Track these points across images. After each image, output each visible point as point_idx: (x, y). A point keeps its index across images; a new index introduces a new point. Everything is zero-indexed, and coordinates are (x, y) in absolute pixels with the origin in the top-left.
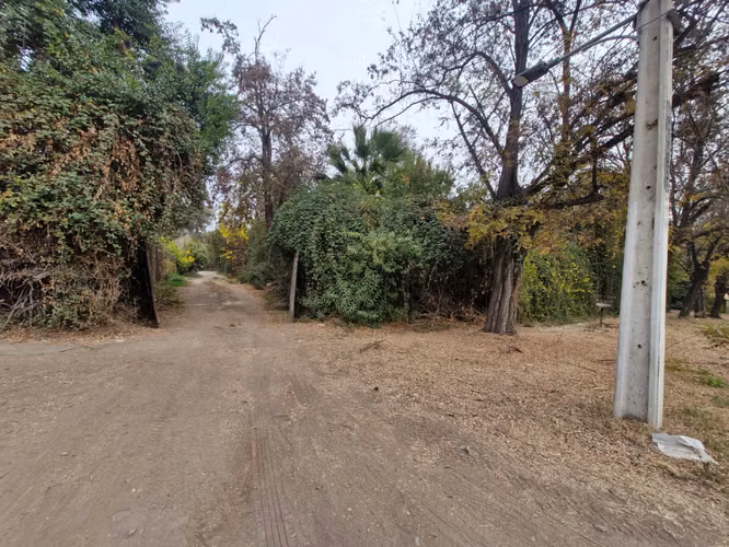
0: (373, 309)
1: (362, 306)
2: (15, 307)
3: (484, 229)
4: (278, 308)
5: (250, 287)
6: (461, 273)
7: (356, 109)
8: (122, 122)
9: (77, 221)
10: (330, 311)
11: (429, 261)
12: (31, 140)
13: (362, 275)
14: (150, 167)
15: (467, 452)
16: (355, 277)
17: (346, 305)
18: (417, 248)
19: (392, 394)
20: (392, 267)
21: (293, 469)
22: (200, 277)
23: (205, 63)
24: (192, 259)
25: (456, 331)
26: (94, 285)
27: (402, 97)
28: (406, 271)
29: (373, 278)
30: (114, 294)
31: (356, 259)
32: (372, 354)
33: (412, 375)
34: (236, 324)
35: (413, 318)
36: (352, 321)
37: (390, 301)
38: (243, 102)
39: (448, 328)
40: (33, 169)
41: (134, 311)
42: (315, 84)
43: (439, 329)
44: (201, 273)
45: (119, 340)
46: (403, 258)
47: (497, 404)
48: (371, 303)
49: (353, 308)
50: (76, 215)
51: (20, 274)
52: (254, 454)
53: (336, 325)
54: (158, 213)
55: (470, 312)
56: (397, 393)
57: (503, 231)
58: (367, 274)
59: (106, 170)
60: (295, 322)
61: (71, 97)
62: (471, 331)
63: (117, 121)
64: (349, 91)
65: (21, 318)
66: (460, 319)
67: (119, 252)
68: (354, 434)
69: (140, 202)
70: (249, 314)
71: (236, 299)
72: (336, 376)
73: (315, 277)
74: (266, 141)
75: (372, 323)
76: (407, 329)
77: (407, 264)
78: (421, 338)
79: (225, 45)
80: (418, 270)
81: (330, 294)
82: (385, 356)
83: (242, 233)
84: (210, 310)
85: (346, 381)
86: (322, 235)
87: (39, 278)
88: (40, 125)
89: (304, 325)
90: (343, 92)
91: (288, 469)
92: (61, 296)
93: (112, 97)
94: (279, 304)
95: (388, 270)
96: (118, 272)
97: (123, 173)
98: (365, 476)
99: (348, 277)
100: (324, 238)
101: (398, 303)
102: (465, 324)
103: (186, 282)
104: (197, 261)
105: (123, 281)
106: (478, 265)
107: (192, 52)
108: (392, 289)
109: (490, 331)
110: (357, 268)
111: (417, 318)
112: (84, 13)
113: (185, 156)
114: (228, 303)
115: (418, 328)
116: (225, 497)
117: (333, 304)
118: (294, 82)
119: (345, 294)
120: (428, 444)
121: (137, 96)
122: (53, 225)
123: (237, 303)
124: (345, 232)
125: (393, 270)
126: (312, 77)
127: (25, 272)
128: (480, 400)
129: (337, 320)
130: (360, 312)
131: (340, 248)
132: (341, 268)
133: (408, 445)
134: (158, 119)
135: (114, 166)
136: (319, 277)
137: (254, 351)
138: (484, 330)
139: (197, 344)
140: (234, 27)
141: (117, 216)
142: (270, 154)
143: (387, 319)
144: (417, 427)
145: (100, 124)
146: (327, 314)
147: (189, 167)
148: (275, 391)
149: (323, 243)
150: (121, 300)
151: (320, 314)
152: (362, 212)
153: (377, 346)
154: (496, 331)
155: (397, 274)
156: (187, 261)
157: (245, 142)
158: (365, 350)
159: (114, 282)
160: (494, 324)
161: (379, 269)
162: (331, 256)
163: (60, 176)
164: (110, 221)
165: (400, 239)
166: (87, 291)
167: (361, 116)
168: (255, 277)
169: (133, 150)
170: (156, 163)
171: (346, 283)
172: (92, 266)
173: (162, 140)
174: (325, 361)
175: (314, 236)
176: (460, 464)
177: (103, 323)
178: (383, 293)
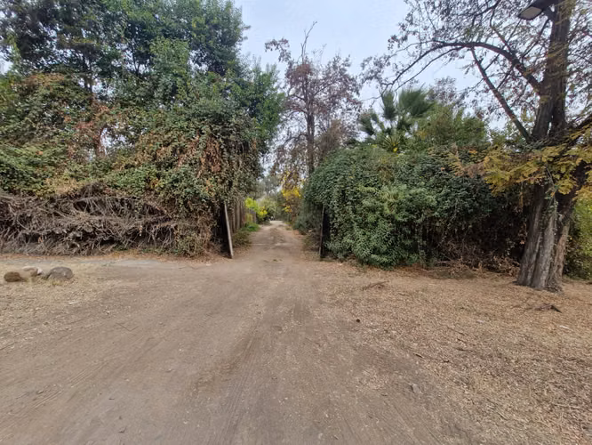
0: (386, 253)
1: (375, 251)
2: (164, 242)
3: (506, 176)
4: (312, 249)
5: (297, 232)
6: (490, 221)
7: (379, 79)
8: (211, 129)
9: (189, 193)
10: (347, 254)
11: (447, 211)
12: (170, 149)
13: (375, 224)
14: (226, 154)
15: (412, 388)
16: (370, 225)
17: (360, 249)
18: (432, 198)
19: (371, 327)
20: (404, 217)
21: (266, 362)
22: (271, 224)
23: (264, 75)
24: (266, 213)
25: (480, 281)
26: (198, 230)
27: (421, 57)
28: (420, 221)
29: (385, 227)
30: (208, 236)
31: (372, 210)
32: (374, 293)
33: (401, 315)
34: (278, 259)
35: (432, 264)
36: (366, 263)
37: (404, 247)
38: (294, 95)
39: (471, 277)
40: (171, 165)
41: (218, 247)
42: (349, 66)
43: (459, 277)
44: (271, 222)
45: (208, 264)
46: (416, 208)
47: (482, 357)
48: (384, 248)
49: (367, 251)
50: (188, 190)
51: (166, 224)
52: (248, 346)
53: (352, 265)
54: (231, 183)
55: (505, 263)
56: (376, 327)
57: (530, 175)
58: (380, 223)
59: (203, 160)
60: (321, 260)
61: (188, 120)
62: (501, 282)
63: (208, 129)
64: (371, 65)
65: (166, 249)
66: (491, 269)
67: (209, 211)
68: (320, 350)
69: (221, 178)
70: (290, 253)
71: (284, 241)
72: (331, 306)
73: (336, 226)
74: (310, 120)
75: (384, 266)
76: (421, 273)
77: (421, 213)
78: (432, 284)
79: (281, 56)
80: (433, 219)
81: (347, 240)
82: (383, 296)
83: (296, 193)
84: (266, 249)
85: (336, 310)
86: (343, 192)
87: (173, 226)
88: (173, 141)
89: (327, 264)
90: (367, 68)
91: (262, 360)
92: (182, 236)
93: (207, 115)
94: (314, 246)
95: (399, 219)
96: (210, 222)
97: (212, 161)
98: (311, 381)
99: (363, 225)
100: (344, 194)
101: (413, 249)
102: (496, 275)
103: (259, 229)
104: (269, 214)
105: (213, 228)
106: (513, 213)
107: (257, 70)
108: (406, 236)
109: (524, 284)
110: (371, 218)
111: (436, 265)
112: (200, 65)
113: (246, 144)
114: (278, 244)
115: (435, 275)
116: (220, 367)
117: (350, 249)
118: (332, 69)
119: (359, 240)
120: (380, 373)
121: (218, 111)
122: (178, 196)
123: (284, 244)
124: (362, 188)
125: (406, 220)
126: (347, 60)
127: (167, 223)
128: (461, 349)
129: (354, 262)
130: (373, 256)
131: (358, 201)
132: (359, 218)
133: (361, 370)
134: (230, 123)
135: (208, 157)
136: (340, 225)
137: (282, 280)
138: (516, 283)
139: (248, 270)
140: (286, 42)
141: (209, 188)
142: (313, 131)
143: (401, 263)
144: (377, 358)
145: (200, 133)
146: (346, 256)
147: (249, 151)
148: (282, 309)
149: (343, 198)
150: (212, 240)
151: (340, 256)
152: (380, 169)
153: (381, 286)
154: (532, 285)
155: (410, 223)
156: (263, 214)
157: (294, 124)
158: (367, 288)
159: (208, 228)
160: (529, 277)
161: (391, 219)
162: (349, 208)
163: (181, 167)
164: (204, 192)
165: (412, 191)
166: (194, 234)
167: (382, 84)
168: (301, 225)
169: (217, 146)
170: (228, 151)
171: (361, 231)
172: (196, 219)
173: (232, 137)
174: (330, 293)
175: (335, 193)
176: (398, 397)
177: (201, 254)
178: (396, 241)
